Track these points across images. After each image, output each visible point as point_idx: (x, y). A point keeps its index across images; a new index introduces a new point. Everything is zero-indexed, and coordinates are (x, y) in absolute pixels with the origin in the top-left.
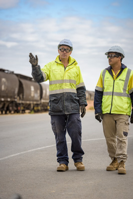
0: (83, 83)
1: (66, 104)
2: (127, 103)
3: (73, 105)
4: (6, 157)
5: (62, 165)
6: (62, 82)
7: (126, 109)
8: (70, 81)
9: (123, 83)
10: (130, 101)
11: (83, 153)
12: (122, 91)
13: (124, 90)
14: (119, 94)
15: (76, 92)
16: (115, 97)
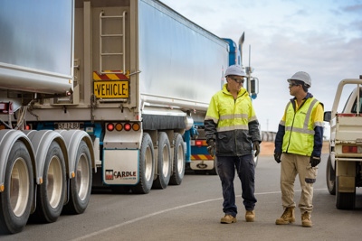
0: (255, 117)
1: (238, 143)
2: (308, 141)
3: (246, 145)
4: (147, 216)
5: (228, 217)
6: (233, 116)
7: (306, 149)
8: (242, 116)
9: (304, 116)
10: (312, 139)
11: (256, 201)
12: (302, 126)
13: (306, 125)
14: (299, 130)
15: (247, 128)
16: (294, 133)
